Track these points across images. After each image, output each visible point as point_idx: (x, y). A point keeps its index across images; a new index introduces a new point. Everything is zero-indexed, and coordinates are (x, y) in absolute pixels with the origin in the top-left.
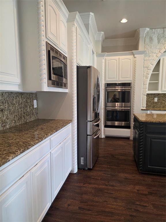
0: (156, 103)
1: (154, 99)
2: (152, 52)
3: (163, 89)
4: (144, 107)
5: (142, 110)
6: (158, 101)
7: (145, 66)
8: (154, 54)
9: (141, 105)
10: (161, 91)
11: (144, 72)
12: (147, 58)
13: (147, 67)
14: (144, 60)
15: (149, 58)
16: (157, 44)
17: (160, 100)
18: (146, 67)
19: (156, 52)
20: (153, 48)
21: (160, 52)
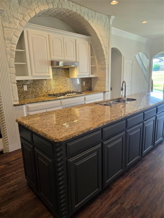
0: (26, 92)
1: (23, 87)
2: (13, 17)
3: (34, 74)
4: (16, 101)
5: (15, 105)
6: (28, 89)
7: (6, 37)
8: (16, 20)
9: (13, 99)
10: (32, 76)
11: (7, 47)
12: (6, 24)
13: (10, 40)
14: (3, 26)
15: (10, 24)
16: (18, 5)
17: (30, 87)
18: (8, 39)
19: (18, 18)
20: (13, 9)
21: (24, 19)
